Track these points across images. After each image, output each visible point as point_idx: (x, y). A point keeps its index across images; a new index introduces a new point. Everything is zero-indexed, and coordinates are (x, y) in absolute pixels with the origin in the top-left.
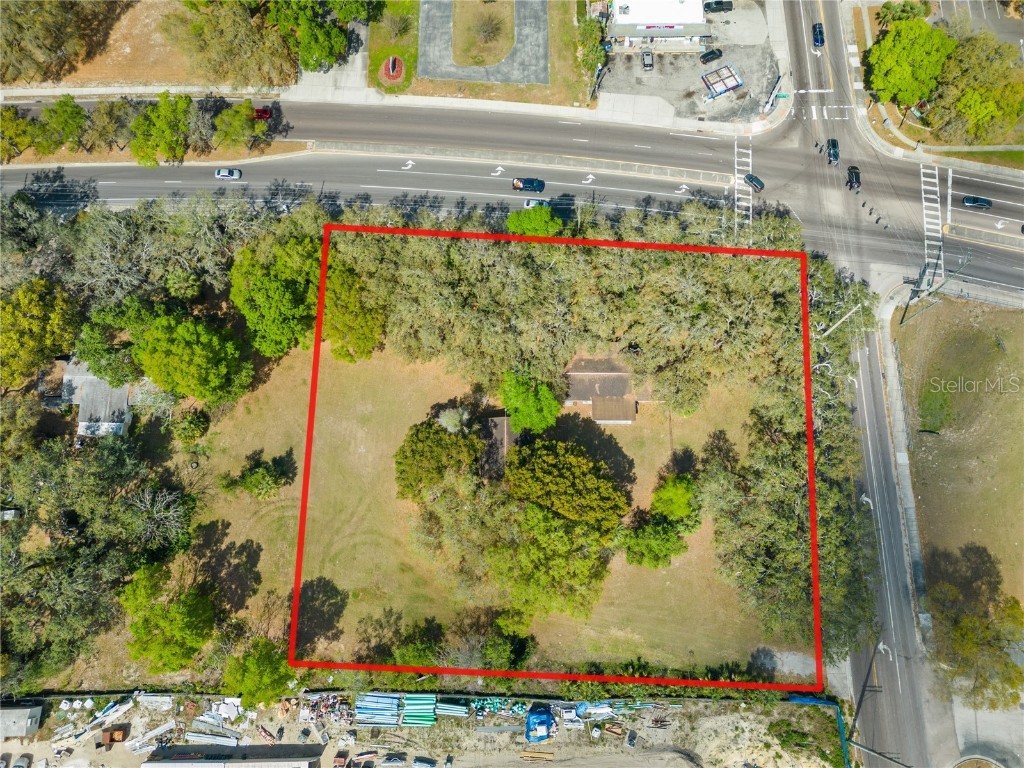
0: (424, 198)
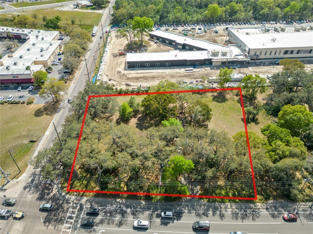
0: (243, 218)
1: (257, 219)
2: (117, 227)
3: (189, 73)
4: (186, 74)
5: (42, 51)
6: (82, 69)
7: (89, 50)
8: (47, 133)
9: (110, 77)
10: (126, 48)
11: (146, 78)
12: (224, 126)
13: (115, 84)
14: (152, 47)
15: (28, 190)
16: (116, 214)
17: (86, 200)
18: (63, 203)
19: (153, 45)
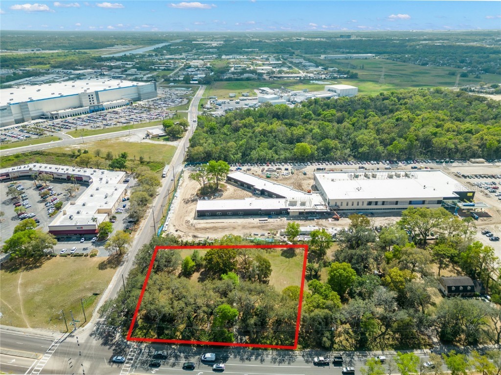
0: (280, 362)
1: (292, 364)
2: (171, 367)
3: (262, 224)
4: (259, 224)
5: (106, 197)
6: (148, 217)
7: (157, 195)
8: (111, 286)
9: (177, 228)
10: (199, 192)
11: (215, 229)
12: (285, 282)
13: (182, 235)
14: (228, 191)
15: (93, 336)
16: (171, 357)
17: (146, 346)
18: (125, 348)
19: (231, 189)
